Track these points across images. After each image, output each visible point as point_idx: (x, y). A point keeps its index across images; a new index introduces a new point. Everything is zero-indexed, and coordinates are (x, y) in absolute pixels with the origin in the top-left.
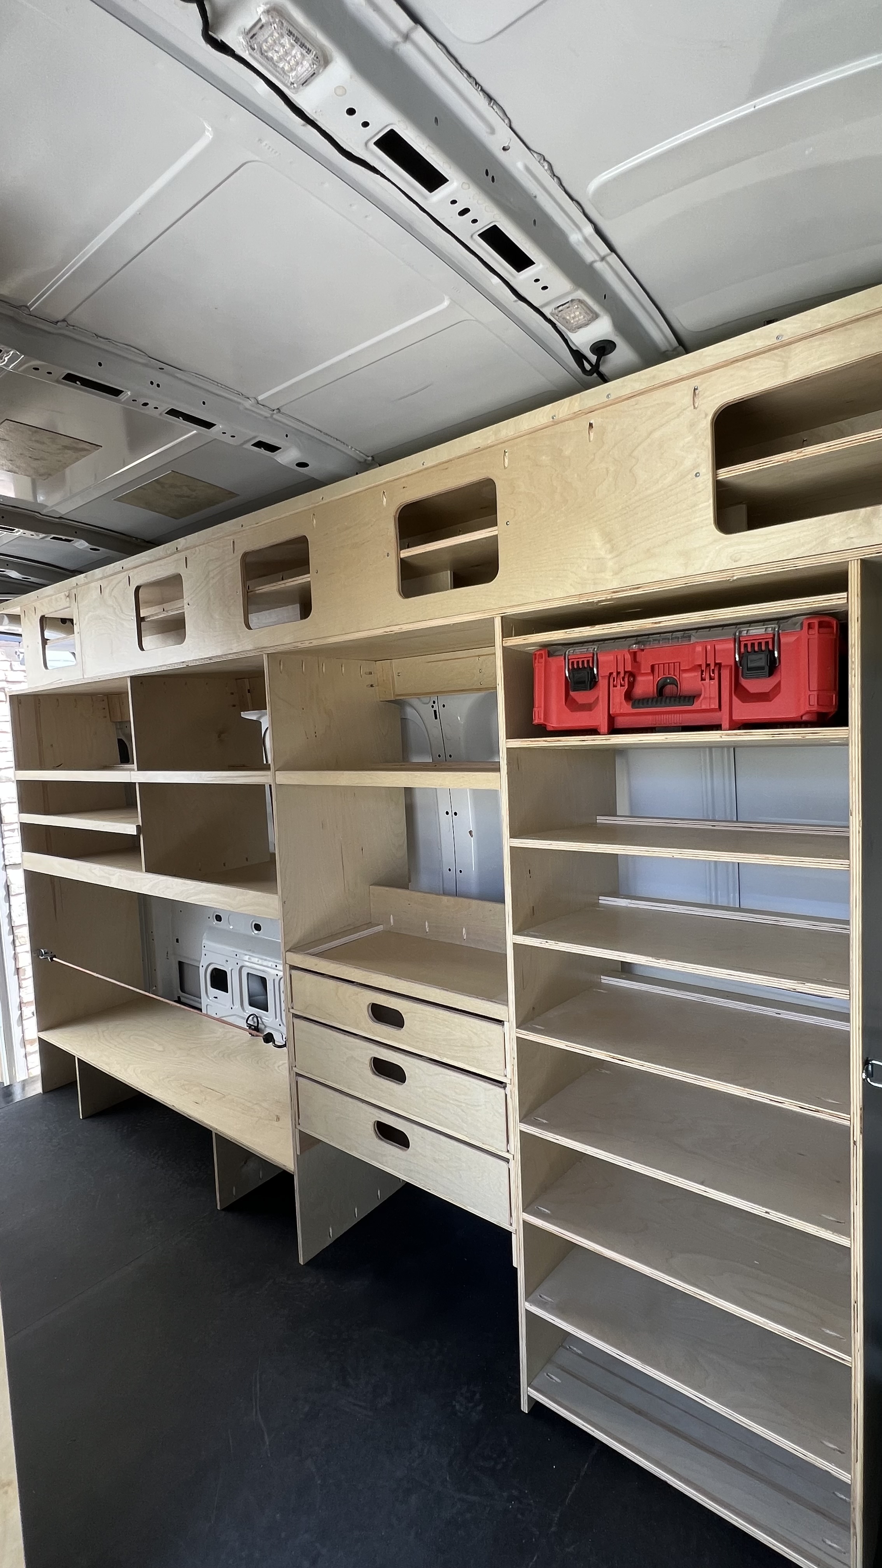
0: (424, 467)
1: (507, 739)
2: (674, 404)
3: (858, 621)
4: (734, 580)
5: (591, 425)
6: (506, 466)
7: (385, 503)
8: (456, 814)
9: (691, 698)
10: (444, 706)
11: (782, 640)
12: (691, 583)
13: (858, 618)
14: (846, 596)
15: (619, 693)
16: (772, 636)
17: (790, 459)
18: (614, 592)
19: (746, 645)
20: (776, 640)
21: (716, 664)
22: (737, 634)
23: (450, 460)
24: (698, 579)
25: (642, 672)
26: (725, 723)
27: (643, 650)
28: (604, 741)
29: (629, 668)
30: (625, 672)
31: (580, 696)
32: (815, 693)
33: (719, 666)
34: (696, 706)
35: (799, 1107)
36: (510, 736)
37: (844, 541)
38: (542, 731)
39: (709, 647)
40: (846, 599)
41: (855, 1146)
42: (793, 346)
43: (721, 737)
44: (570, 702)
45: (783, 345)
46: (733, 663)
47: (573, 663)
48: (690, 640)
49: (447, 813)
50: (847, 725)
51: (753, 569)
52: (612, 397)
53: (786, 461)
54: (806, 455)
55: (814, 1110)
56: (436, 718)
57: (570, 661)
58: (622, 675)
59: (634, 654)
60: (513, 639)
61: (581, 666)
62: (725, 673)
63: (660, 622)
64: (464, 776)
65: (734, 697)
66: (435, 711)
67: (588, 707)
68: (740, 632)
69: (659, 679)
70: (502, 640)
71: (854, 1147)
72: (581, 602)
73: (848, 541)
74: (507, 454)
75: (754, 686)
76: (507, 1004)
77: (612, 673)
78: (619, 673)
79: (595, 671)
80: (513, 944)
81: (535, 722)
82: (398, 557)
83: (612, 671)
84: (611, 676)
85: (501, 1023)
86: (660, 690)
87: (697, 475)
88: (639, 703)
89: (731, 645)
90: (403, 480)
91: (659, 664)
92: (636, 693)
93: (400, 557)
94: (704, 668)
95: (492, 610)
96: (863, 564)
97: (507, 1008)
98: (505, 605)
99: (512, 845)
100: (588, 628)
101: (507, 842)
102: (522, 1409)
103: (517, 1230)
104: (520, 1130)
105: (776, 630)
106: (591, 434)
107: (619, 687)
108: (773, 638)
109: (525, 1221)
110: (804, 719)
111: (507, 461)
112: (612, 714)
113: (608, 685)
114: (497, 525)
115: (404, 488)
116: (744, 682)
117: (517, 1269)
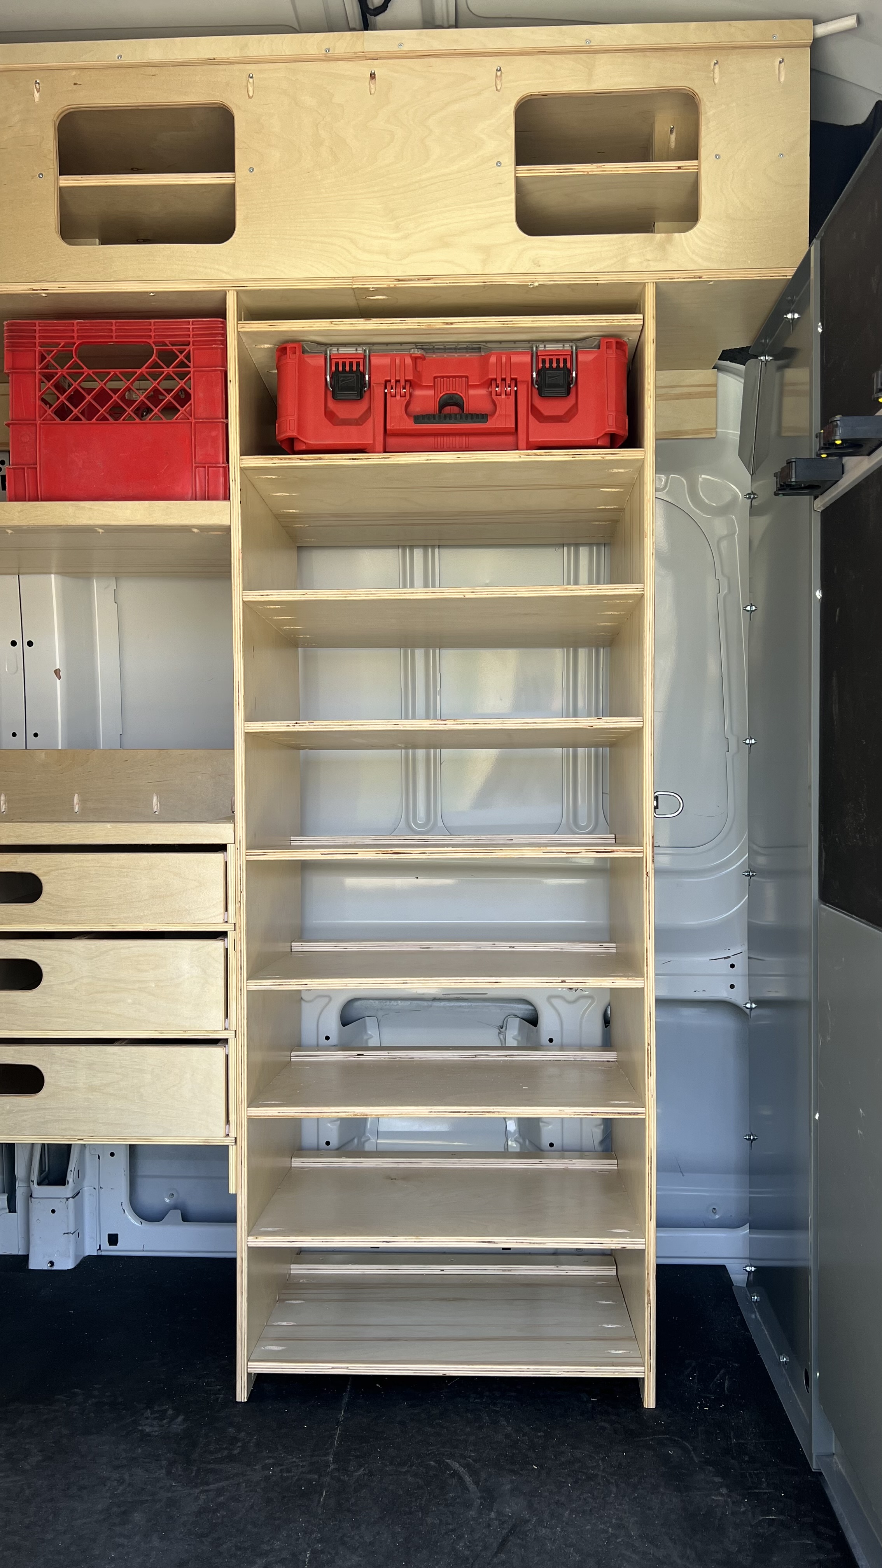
0: (119, 63)
1: (241, 456)
2: (473, 79)
3: (653, 342)
4: (535, 287)
5: (373, 76)
6: (251, 95)
7: (37, 99)
8: (30, 644)
9: (483, 417)
11: (580, 359)
12: (490, 282)
13: (653, 340)
14: (642, 318)
15: (396, 407)
16: (569, 354)
17: (590, 171)
18: (399, 280)
19: (544, 361)
20: (574, 359)
21: (511, 379)
22: (534, 348)
23: (164, 64)
24: (499, 279)
25: (424, 384)
26: (523, 442)
27: (426, 357)
28: (382, 460)
29: (410, 377)
30: (406, 381)
31: (343, 410)
32: (614, 414)
33: (515, 381)
34: (490, 423)
35: (595, 852)
36: (246, 451)
37: (641, 263)
38: (289, 447)
39: (504, 361)
40: (642, 321)
41: (648, 877)
42: (598, 56)
43: (520, 457)
44: (330, 415)
45: (589, 49)
46: (530, 380)
47: (337, 366)
48: (482, 350)
49: (14, 643)
50: (642, 447)
51: (556, 277)
52: (400, 49)
53: (586, 173)
54: (605, 171)
55: (610, 851)
57: (334, 361)
58: (403, 383)
59: (417, 362)
60: (254, 323)
61: (347, 369)
62: (522, 390)
63: (452, 323)
64: (170, 507)
65: (531, 417)
67: (360, 422)
68: (537, 347)
69: (442, 395)
70: (238, 324)
71: (646, 878)
72: (354, 286)
73: (645, 264)
74: (251, 80)
75: (549, 407)
76: (230, 817)
77: (390, 381)
78: (397, 381)
79: (367, 377)
80: (247, 734)
81: (283, 436)
82: (58, 183)
83: (389, 378)
84: (388, 384)
85: (221, 848)
86: (442, 406)
87: (499, 164)
88: (418, 419)
89: (527, 359)
90: (74, 73)
91: (443, 377)
92: (417, 408)
93: (61, 185)
94: (499, 382)
95: (226, 281)
96: (659, 289)
97: (232, 825)
98: (244, 276)
99: (246, 599)
100: (362, 321)
101: (239, 596)
102: (238, 1399)
103: (236, 1138)
104: (247, 991)
105: (574, 348)
106: (372, 86)
107: (398, 397)
108: (571, 355)
109: (251, 1120)
110: (599, 443)
111: (251, 89)
112: (388, 427)
113: (383, 395)
114: (234, 171)
115: (75, 84)
116: (538, 403)
117: (235, 1195)
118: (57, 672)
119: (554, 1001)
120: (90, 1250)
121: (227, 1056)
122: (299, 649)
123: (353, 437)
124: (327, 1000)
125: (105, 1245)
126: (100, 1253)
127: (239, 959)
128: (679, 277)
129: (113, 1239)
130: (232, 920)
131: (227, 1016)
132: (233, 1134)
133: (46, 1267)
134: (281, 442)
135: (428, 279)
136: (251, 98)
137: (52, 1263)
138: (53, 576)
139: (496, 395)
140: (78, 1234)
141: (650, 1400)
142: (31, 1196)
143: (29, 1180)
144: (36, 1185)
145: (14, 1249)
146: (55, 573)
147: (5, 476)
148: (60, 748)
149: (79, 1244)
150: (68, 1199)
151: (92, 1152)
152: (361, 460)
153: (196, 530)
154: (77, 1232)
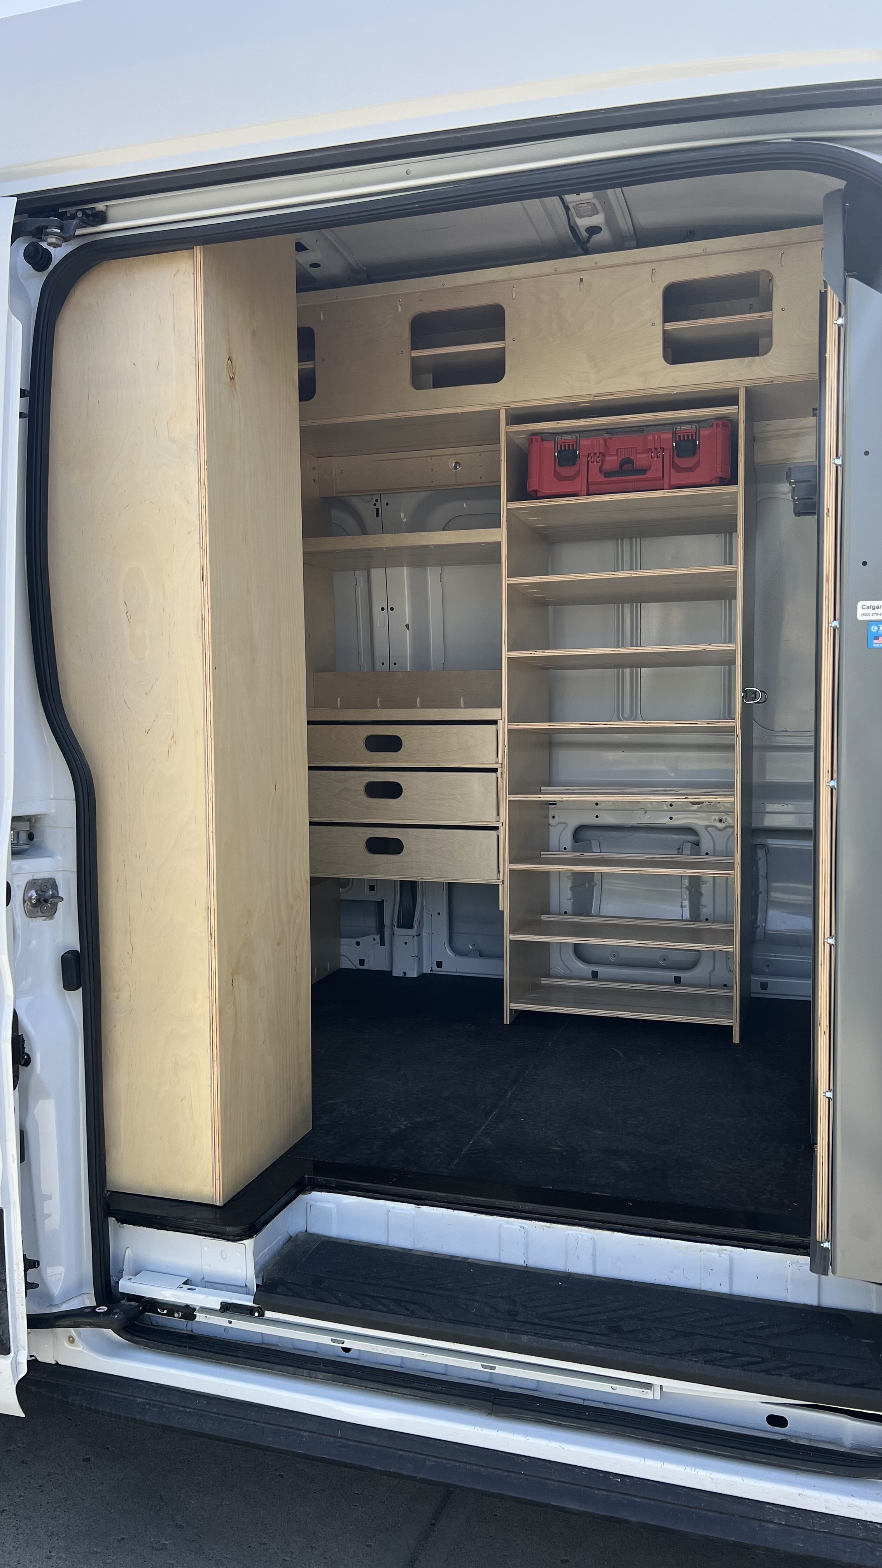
0: (443, 287)
1: (507, 502)
2: (639, 277)
3: (743, 423)
4: (674, 394)
5: (582, 280)
7: (400, 310)
8: (392, 609)
9: (644, 471)
10: (387, 504)
11: (701, 433)
12: (648, 393)
13: (743, 421)
14: (737, 409)
15: (594, 468)
16: (695, 431)
17: (708, 322)
18: (596, 396)
19: (680, 436)
20: (697, 432)
21: (661, 448)
22: (674, 429)
23: (467, 286)
24: (653, 391)
25: (611, 454)
26: (666, 486)
27: (611, 438)
28: (585, 500)
29: (602, 450)
30: (600, 453)
31: (565, 471)
32: (720, 466)
33: (663, 449)
34: (648, 475)
36: (509, 500)
37: (737, 376)
38: (534, 496)
39: (656, 437)
41: (737, 738)
42: (711, 257)
43: (664, 494)
44: (557, 475)
45: (706, 254)
46: (671, 448)
47: (561, 446)
48: (643, 433)
49: (383, 609)
50: (737, 484)
51: (686, 388)
52: (598, 265)
53: (705, 323)
54: (717, 322)
56: (378, 516)
57: (559, 444)
58: (598, 455)
59: (605, 441)
60: (515, 426)
61: (567, 447)
62: (667, 454)
63: (626, 419)
64: (469, 532)
65: (671, 469)
66: (377, 509)
67: (571, 478)
68: (676, 428)
69: (621, 459)
70: (506, 427)
72: (571, 402)
73: (739, 376)
74: (514, 289)
75: (683, 463)
76: (500, 706)
77: (591, 454)
78: (595, 454)
79: (578, 452)
80: (508, 658)
81: (531, 489)
82: (411, 355)
83: (590, 452)
84: (590, 455)
85: (495, 722)
86: (621, 466)
87: (653, 325)
88: (607, 474)
89: (670, 436)
90: (419, 294)
91: (621, 449)
92: (606, 467)
93: (412, 356)
94: (653, 450)
95: (499, 404)
96: (747, 390)
97: (500, 709)
98: (510, 400)
99: (509, 582)
100: (574, 421)
101: (505, 581)
102: (505, 1023)
103: (503, 881)
104: (509, 801)
105: (698, 427)
106: (581, 286)
107: (595, 463)
108: (696, 433)
109: (510, 870)
110: (713, 482)
111: (514, 294)
112: (589, 481)
113: (586, 462)
114: (504, 340)
115: (420, 300)
116: (677, 460)
117: (503, 911)
118: (407, 626)
119: (709, 829)
120: (426, 970)
121: (498, 836)
122: (549, 607)
123: (568, 487)
124: (565, 825)
125: (435, 968)
126: (432, 972)
127: (504, 784)
128: (760, 383)
129: (439, 964)
130: (500, 762)
131: (498, 815)
132: (501, 878)
133: (402, 975)
134: (531, 492)
135: (612, 394)
136: (514, 299)
137: (405, 973)
138: (405, 567)
139: (652, 458)
140: (420, 958)
141: (736, 1039)
142: (393, 934)
143: (393, 925)
144: (396, 928)
145: (384, 967)
146: (407, 566)
147: (378, 509)
148: (409, 670)
149: (420, 966)
150: (414, 936)
151: (428, 912)
152: (573, 500)
153: (483, 544)
154: (419, 957)
